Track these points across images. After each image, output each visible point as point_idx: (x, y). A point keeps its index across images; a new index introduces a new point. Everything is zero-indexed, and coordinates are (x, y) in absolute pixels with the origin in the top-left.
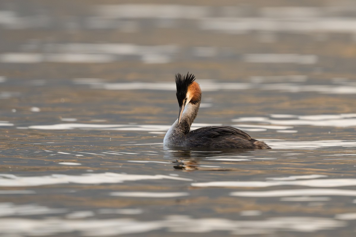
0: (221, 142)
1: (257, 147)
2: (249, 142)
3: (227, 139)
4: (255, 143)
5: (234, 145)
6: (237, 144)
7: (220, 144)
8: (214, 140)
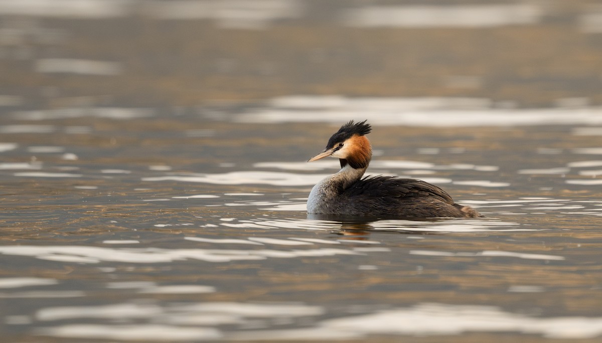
0: (414, 206)
1: (467, 215)
2: (455, 208)
3: (423, 202)
4: (463, 210)
5: (434, 212)
6: (438, 210)
7: (413, 209)
8: (404, 202)
